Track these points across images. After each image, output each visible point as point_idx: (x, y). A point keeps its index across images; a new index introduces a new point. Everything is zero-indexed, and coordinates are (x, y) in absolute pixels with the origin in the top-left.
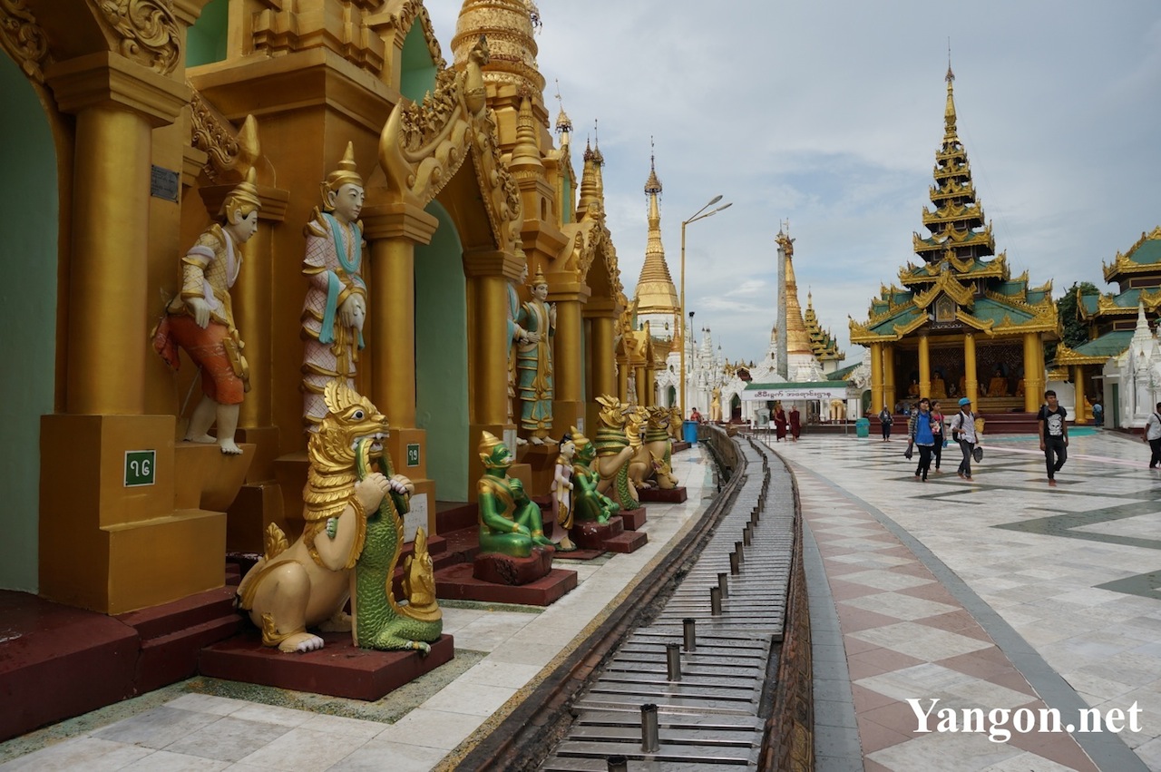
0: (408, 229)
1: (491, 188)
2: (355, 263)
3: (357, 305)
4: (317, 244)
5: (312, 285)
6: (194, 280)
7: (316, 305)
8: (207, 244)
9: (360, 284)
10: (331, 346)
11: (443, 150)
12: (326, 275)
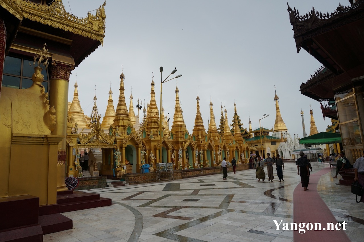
0: (185, 150)
1: (192, 144)
2: (182, 153)
3: (182, 156)
4: (179, 152)
5: (179, 155)
6: (173, 156)
7: (179, 156)
8: (173, 154)
9: (182, 154)
10: (180, 158)
11: (187, 143)
12: (179, 154)
